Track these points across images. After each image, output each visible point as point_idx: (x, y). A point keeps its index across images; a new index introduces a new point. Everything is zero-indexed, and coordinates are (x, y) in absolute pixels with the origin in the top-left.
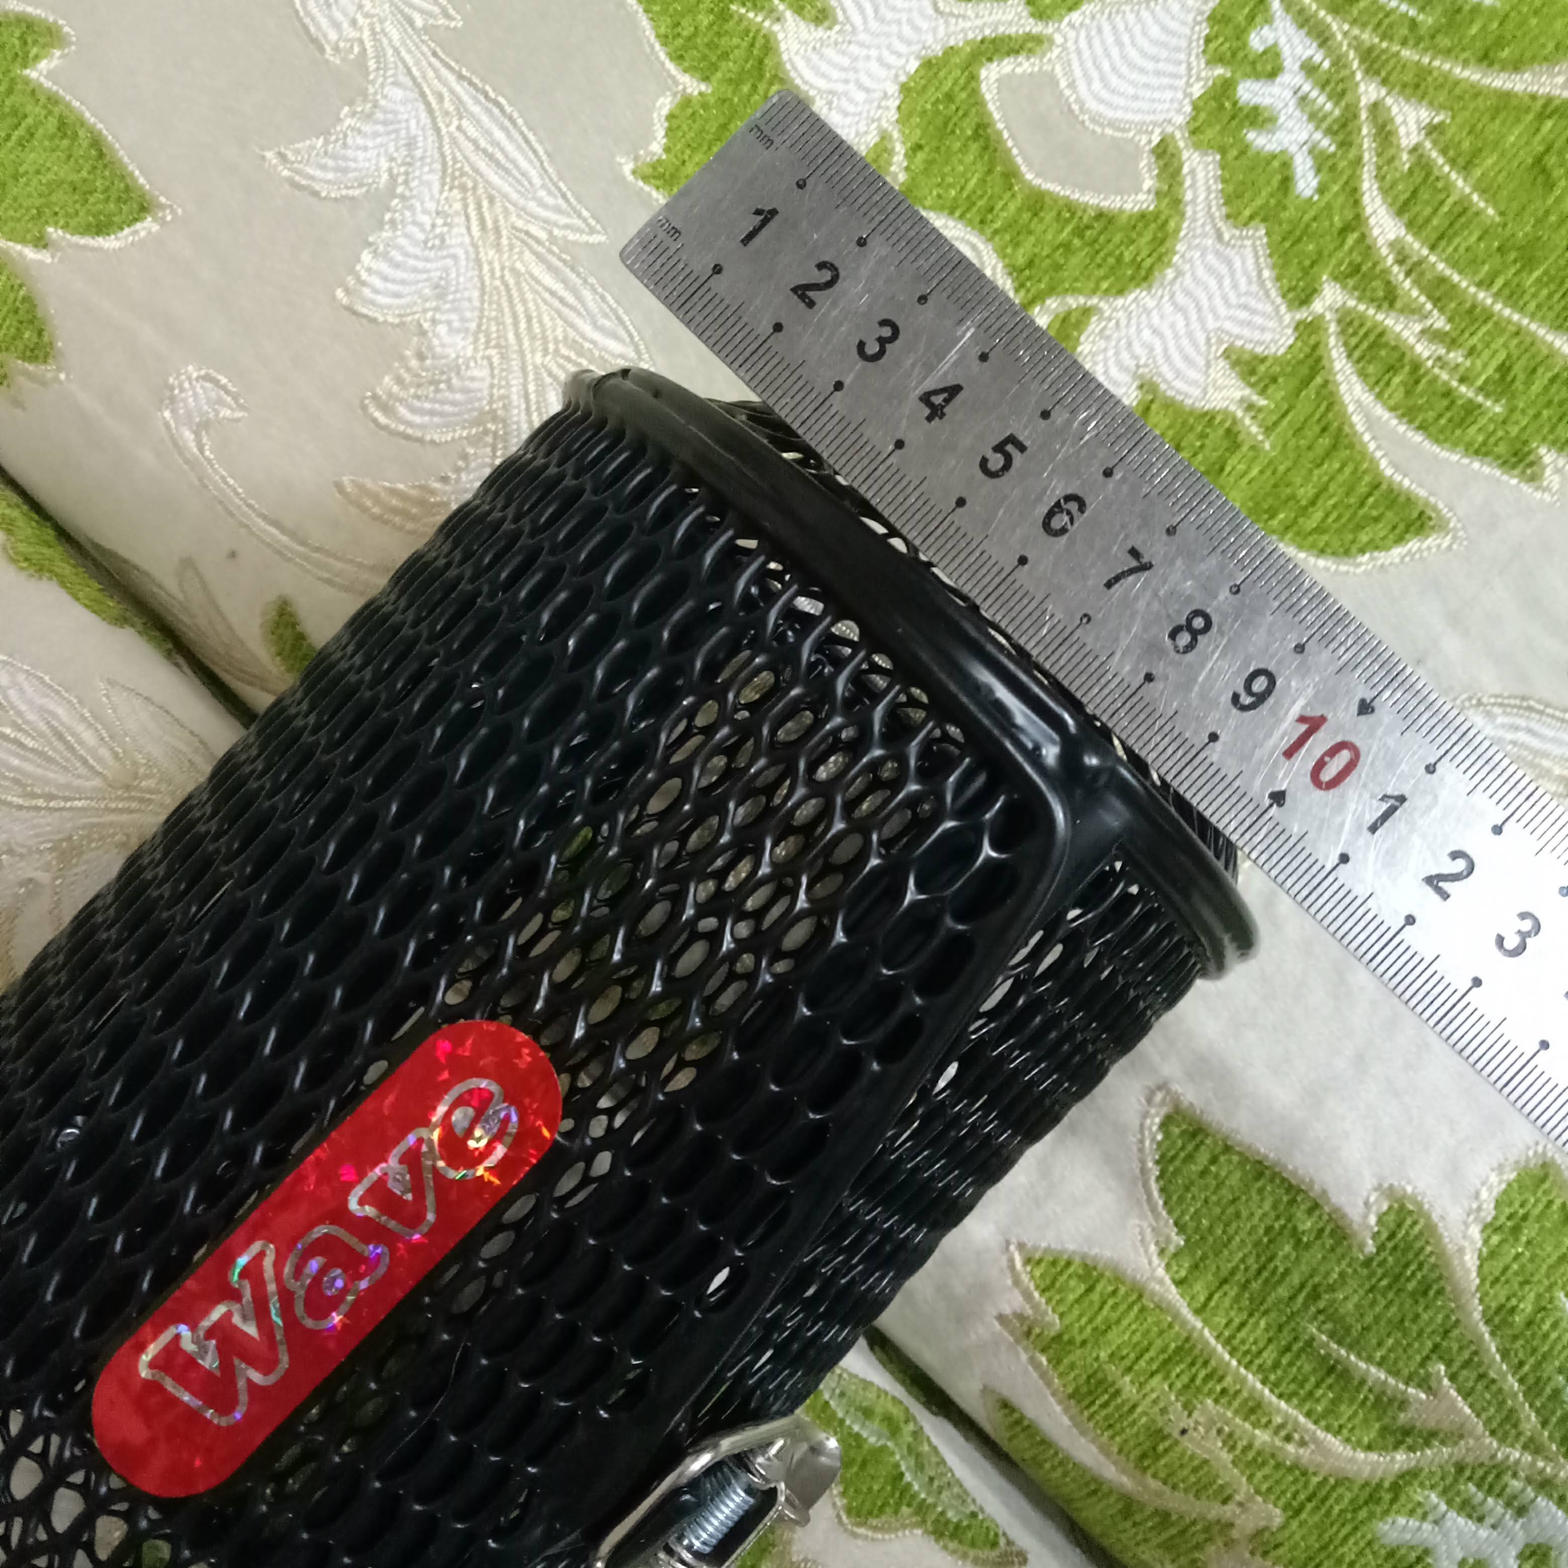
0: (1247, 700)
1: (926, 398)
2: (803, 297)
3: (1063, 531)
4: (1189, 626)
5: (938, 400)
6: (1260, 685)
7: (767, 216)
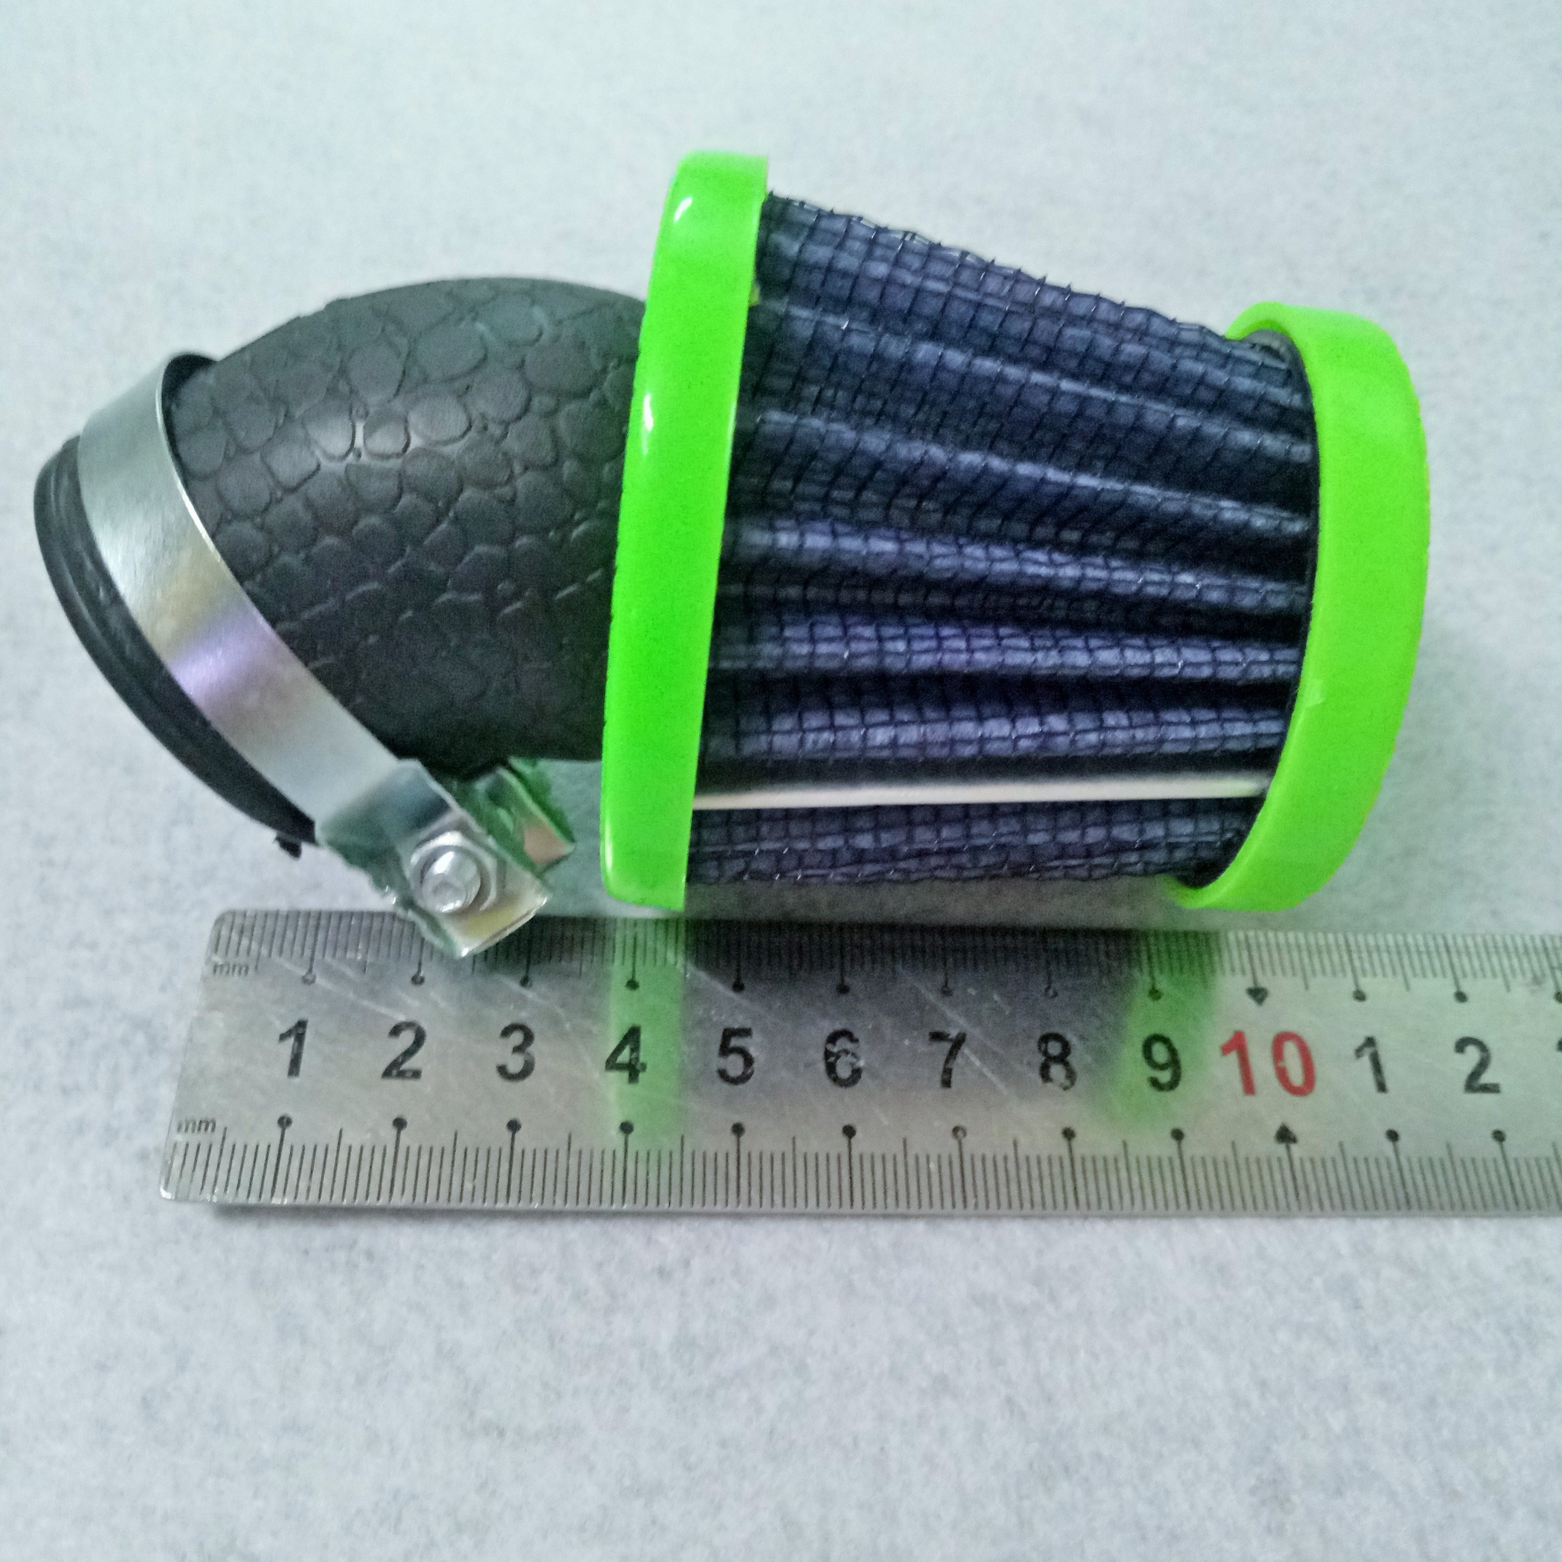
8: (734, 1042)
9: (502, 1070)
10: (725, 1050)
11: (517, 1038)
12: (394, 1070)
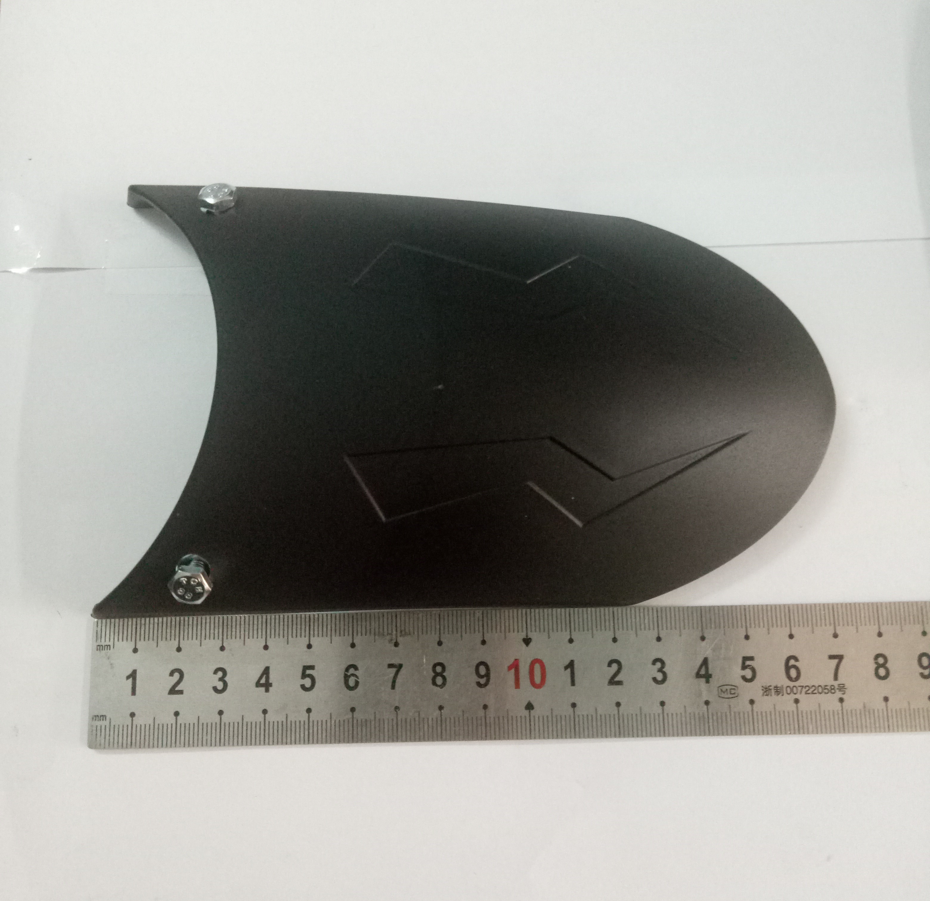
8: (308, 672)
9: (215, 689)
10: (304, 676)
11: (220, 674)
12: (173, 691)
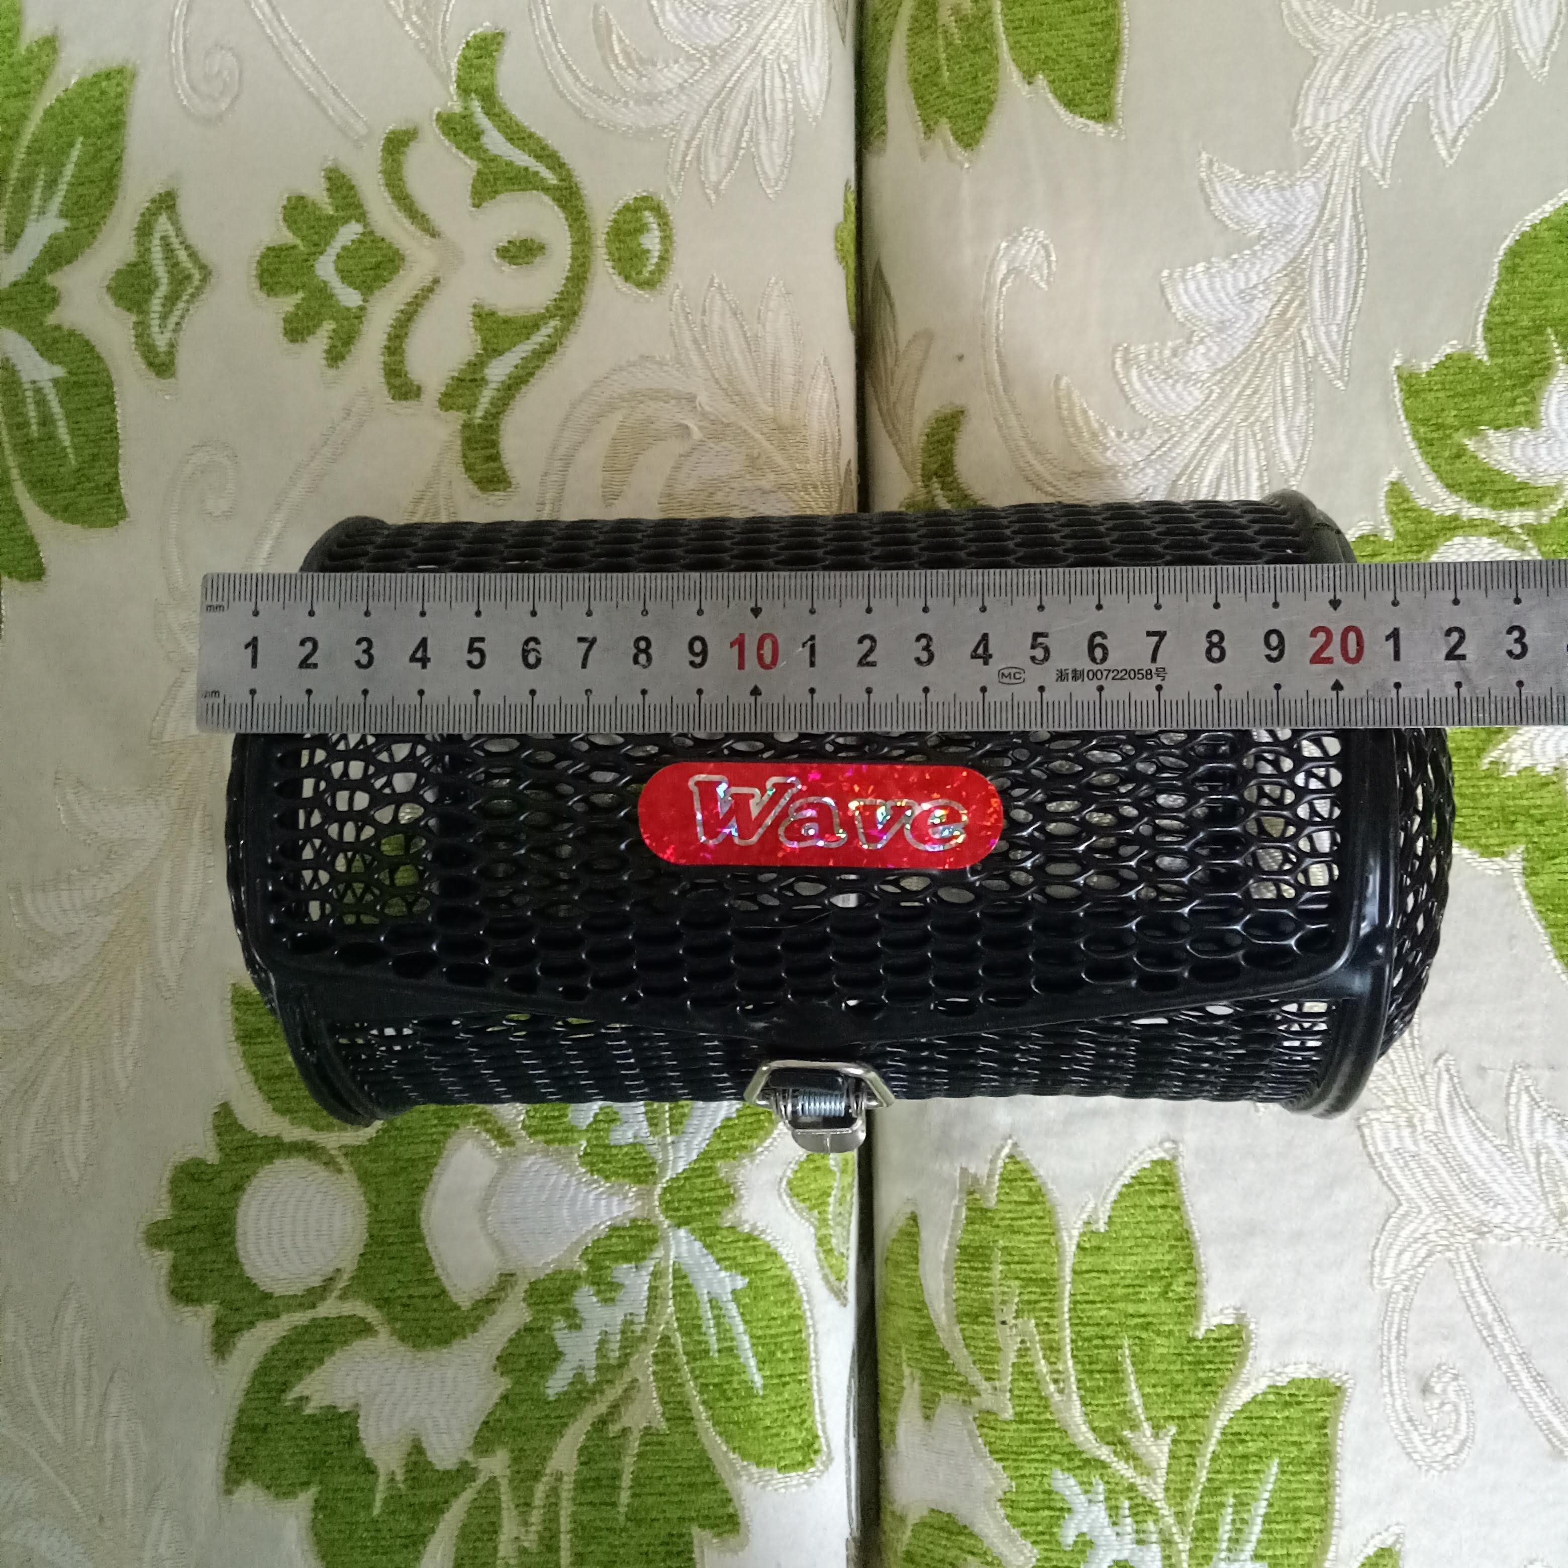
0: (698, 660)
1: (413, 659)
2: (308, 666)
3: (539, 661)
4: (640, 651)
5: (419, 655)
6: (698, 647)
7: (253, 644)
